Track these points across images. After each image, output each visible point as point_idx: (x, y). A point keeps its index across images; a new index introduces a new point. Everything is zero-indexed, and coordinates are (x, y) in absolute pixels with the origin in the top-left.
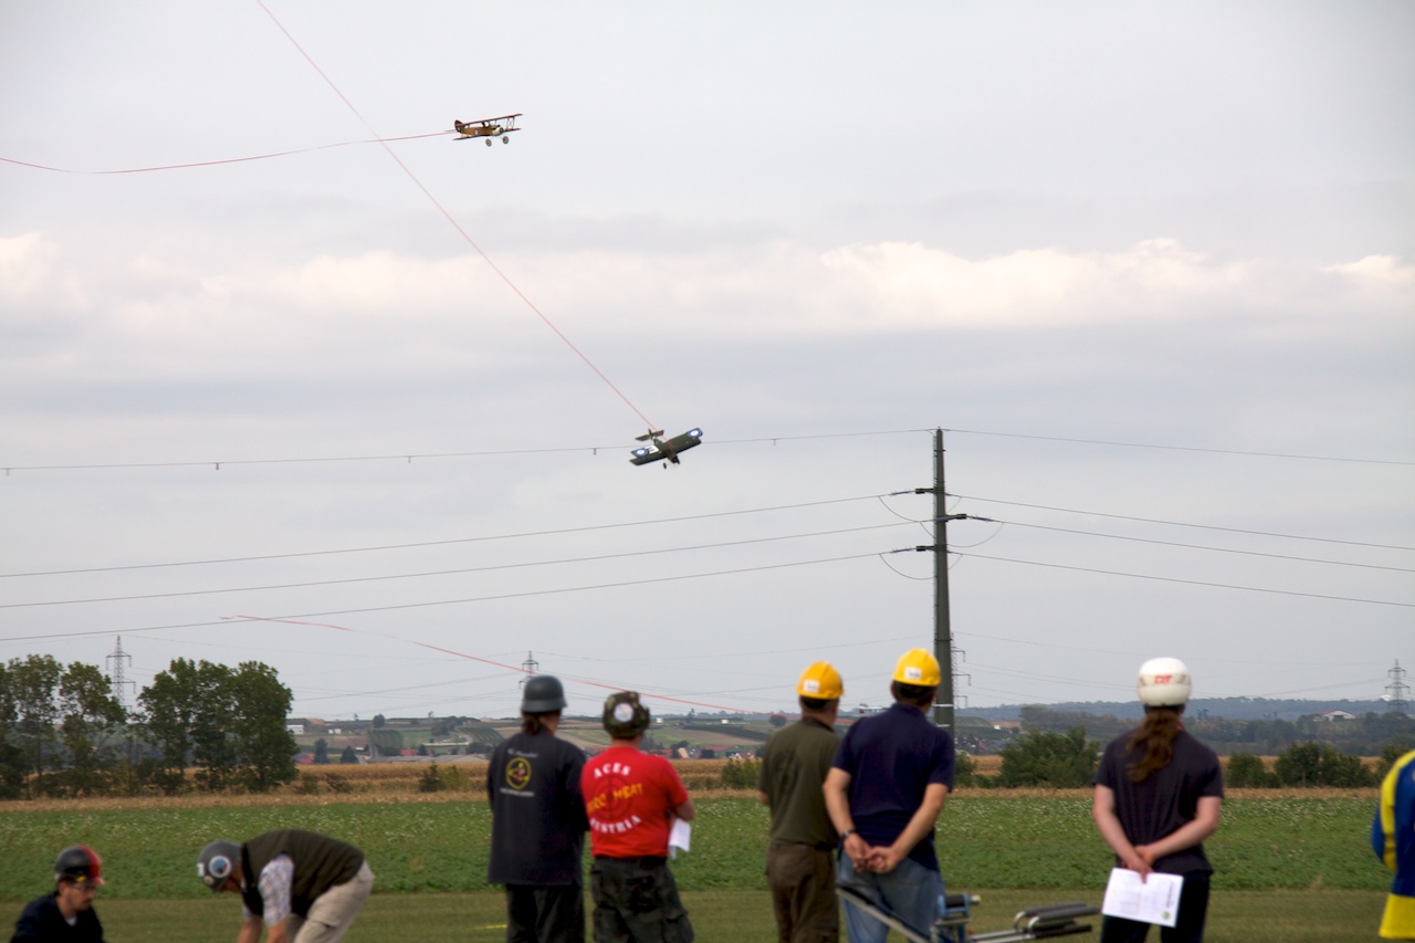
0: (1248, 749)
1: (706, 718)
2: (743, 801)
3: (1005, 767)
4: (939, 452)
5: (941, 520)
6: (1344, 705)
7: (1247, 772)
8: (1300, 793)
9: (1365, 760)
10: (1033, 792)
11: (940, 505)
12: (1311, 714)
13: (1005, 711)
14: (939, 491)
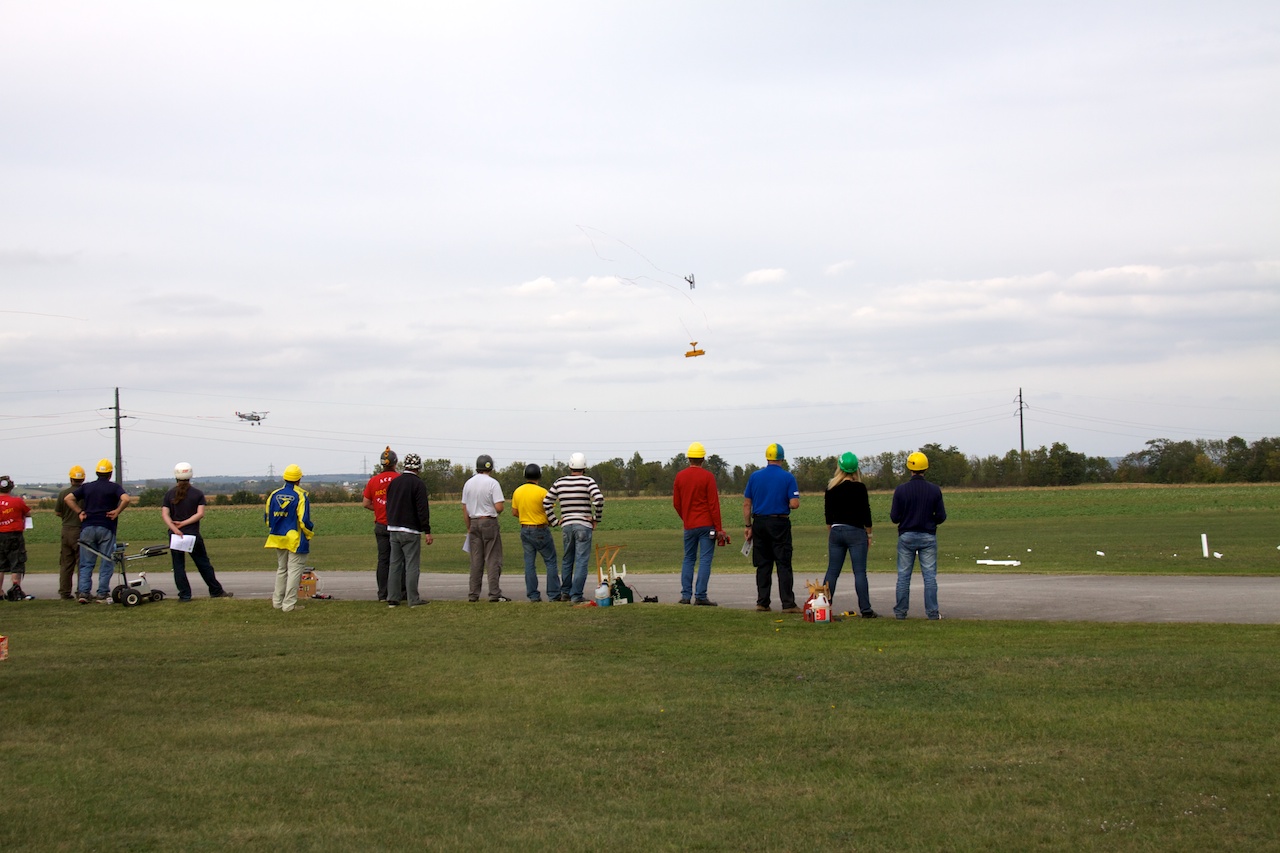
0: (223, 492)
1: (32, 485)
2: (46, 513)
3: (140, 500)
4: (117, 395)
5: (118, 418)
6: (254, 478)
7: (221, 500)
8: (239, 507)
9: (261, 495)
10: (150, 508)
11: (118, 413)
12: (244, 480)
13: (140, 482)
14: (117, 408)
